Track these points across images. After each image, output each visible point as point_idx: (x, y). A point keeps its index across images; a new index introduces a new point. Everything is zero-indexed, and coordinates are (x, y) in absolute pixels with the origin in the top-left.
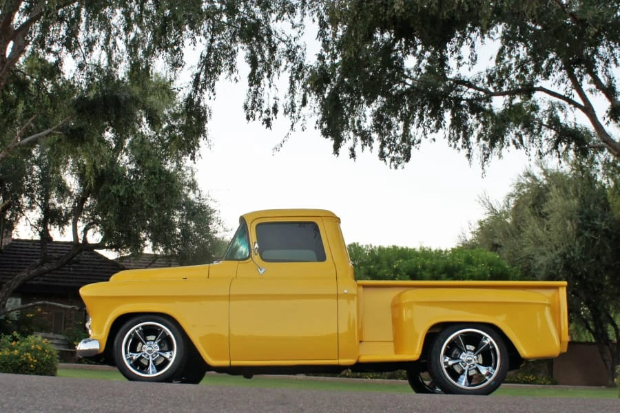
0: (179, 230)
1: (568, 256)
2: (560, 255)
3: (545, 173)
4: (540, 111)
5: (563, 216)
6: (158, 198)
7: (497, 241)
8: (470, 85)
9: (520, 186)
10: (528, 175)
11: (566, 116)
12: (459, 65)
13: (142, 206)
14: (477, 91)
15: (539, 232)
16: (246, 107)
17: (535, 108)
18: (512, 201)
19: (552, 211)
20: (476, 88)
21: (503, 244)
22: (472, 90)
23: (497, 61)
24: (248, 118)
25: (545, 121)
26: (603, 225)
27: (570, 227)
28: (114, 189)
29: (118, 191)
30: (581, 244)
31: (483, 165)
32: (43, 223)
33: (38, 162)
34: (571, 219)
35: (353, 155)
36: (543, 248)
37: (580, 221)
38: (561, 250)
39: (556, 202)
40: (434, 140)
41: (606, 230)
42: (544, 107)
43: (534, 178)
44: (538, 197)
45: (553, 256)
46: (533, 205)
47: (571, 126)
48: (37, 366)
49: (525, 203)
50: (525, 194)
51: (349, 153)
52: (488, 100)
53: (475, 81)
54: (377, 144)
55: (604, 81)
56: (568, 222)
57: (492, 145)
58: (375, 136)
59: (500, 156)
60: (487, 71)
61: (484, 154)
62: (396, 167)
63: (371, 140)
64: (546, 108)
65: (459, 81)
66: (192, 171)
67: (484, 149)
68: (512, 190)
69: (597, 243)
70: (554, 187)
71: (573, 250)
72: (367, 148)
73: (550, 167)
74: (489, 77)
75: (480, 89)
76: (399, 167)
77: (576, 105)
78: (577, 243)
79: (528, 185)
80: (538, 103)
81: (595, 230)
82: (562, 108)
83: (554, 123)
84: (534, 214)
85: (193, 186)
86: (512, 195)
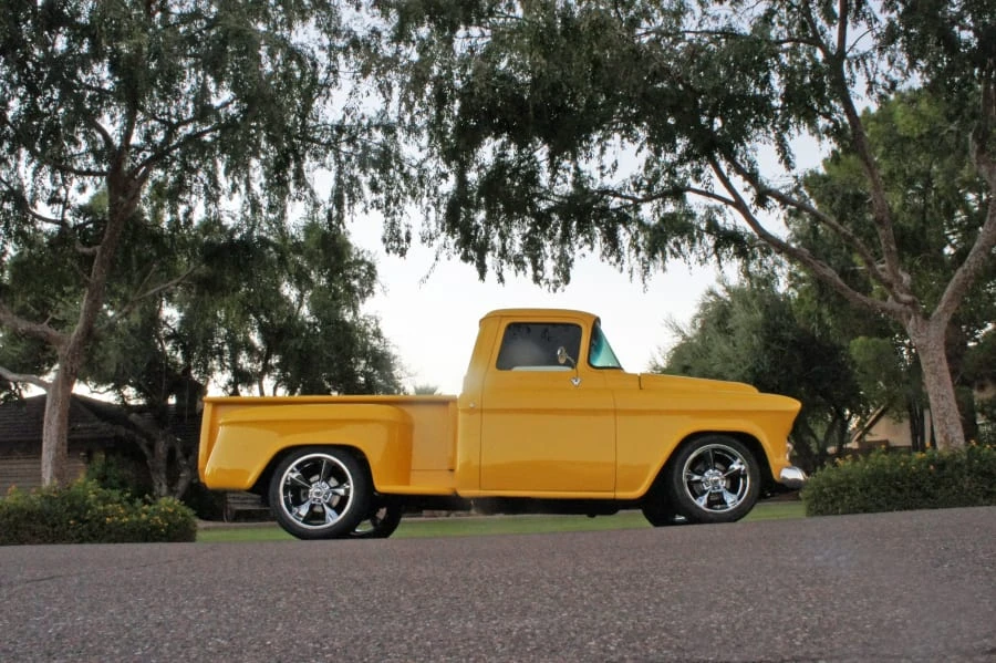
0: (362, 379)
1: (757, 370)
2: (749, 369)
3: (728, 289)
4: (698, 217)
5: (748, 331)
6: (338, 349)
7: (686, 363)
8: (615, 194)
9: (705, 306)
10: (711, 293)
11: (725, 219)
12: (602, 175)
13: (321, 358)
14: (623, 201)
15: (725, 348)
16: (384, 240)
17: (692, 215)
18: (698, 322)
19: (737, 327)
20: (622, 197)
21: (692, 365)
22: (618, 199)
23: (646, 170)
24: (388, 251)
25: (703, 226)
26: (789, 335)
27: (756, 340)
28: (292, 343)
29: (296, 345)
30: (769, 357)
31: (644, 280)
32: (234, 384)
33: (225, 324)
34: (755, 332)
35: (501, 279)
36: (732, 365)
37: (766, 334)
38: (751, 364)
39: (740, 318)
40: (584, 255)
41: (793, 341)
42: (700, 212)
43: (716, 295)
44: (723, 315)
45: (742, 371)
46: (719, 323)
47: (730, 228)
48: (168, 530)
49: (710, 321)
50: (710, 313)
51: (497, 277)
52: (637, 209)
53: (621, 189)
54: (529, 268)
55: (745, 166)
56: (754, 336)
57: (652, 257)
58: (526, 259)
59: (664, 269)
60: (632, 177)
61: (644, 268)
62: (555, 291)
63: (524, 264)
64: (704, 214)
65: (605, 191)
66: (376, 321)
67: (644, 262)
68: (696, 311)
69: (786, 354)
70: (737, 304)
71: (763, 364)
72: (521, 273)
73: (731, 284)
74: (635, 184)
75: (626, 197)
76: (559, 290)
77: (727, 202)
78: (766, 357)
79: (713, 303)
80: (694, 209)
81: (782, 342)
82: (719, 211)
83: (713, 227)
84: (720, 332)
85: (377, 334)
86: (698, 316)
